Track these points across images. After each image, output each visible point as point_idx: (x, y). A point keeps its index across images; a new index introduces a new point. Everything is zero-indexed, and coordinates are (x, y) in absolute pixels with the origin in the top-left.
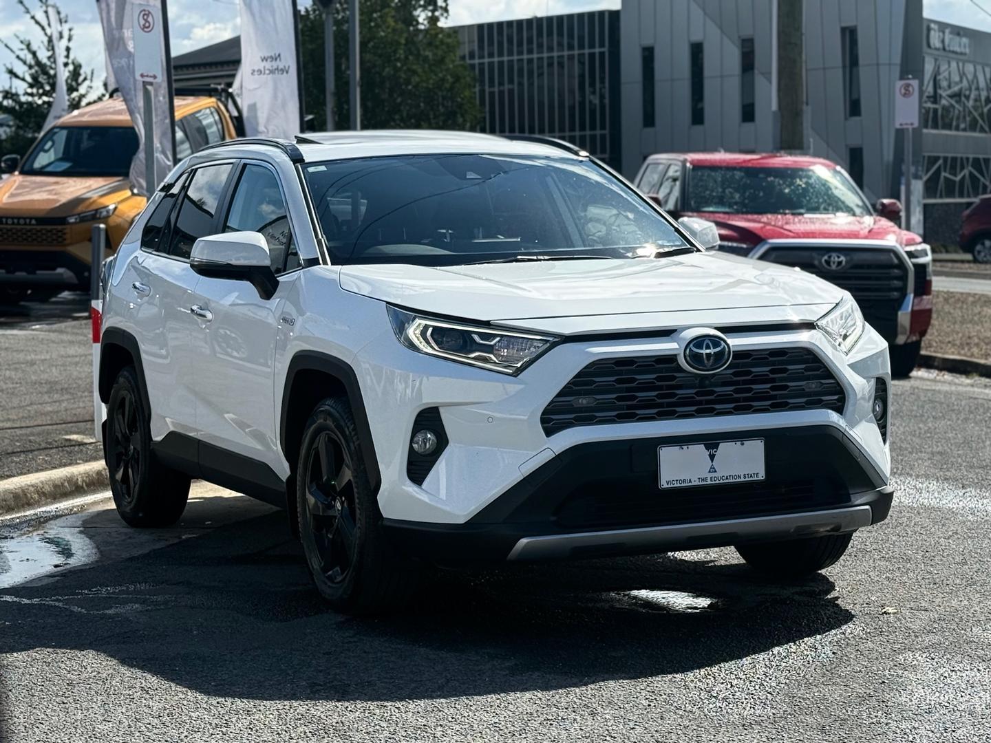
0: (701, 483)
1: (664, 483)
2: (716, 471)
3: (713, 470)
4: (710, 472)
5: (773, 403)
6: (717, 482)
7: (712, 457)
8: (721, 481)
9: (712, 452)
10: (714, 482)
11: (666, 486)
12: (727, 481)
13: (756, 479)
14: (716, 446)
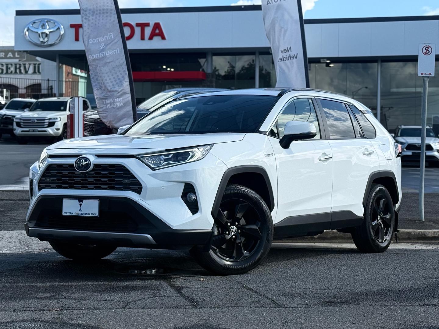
0: (76, 215)
1: (63, 214)
2: (81, 211)
3: (80, 210)
4: (79, 211)
5: (109, 186)
6: (82, 215)
7: (81, 205)
8: (83, 215)
9: (81, 203)
10: (81, 215)
11: (64, 214)
12: (85, 215)
13: (95, 216)
14: (82, 201)
